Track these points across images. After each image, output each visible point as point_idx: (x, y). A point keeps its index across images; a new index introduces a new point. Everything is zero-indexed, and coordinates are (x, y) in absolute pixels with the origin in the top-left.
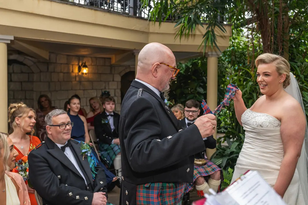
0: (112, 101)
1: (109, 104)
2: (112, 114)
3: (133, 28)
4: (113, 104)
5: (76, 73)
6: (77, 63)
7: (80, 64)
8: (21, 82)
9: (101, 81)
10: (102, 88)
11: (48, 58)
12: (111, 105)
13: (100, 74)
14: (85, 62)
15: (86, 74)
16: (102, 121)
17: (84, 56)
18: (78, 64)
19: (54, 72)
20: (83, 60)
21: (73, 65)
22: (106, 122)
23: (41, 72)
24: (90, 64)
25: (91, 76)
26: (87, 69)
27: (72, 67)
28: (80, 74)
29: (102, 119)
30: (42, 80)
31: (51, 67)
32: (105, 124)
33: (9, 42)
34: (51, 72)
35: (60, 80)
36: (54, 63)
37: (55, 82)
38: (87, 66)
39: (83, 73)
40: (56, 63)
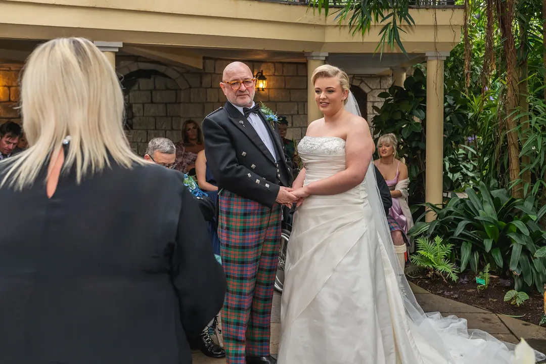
3: (297, 21)
8: (166, 104)
9: (291, 101)
10: (292, 113)
11: (201, 67)
13: (290, 89)
14: (262, 71)
15: (263, 89)
17: (261, 62)
19: (211, 87)
20: (259, 68)
23: (190, 87)
24: (271, 74)
25: (273, 94)
26: (264, 81)
30: (192, 101)
31: (206, 80)
33: (117, 50)
34: (207, 88)
35: (221, 101)
36: (211, 74)
37: (213, 103)
38: (266, 77)
39: (258, 88)
40: (214, 73)
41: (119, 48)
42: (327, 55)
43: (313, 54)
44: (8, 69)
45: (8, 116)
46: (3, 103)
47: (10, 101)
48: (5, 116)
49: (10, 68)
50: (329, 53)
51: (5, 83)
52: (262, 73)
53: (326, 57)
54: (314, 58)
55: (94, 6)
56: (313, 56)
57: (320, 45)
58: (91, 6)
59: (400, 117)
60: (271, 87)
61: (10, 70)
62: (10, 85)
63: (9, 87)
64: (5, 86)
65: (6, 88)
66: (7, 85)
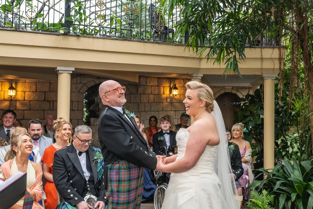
0: (166, 121)
1: (164, 123)
2: (169, 132)
3: (183, 55)
4: (167, 123)
5: (167, 95)
6: (168, 85)
7: (172, 86)
11: (137, 81)
12: (165, 124)
14: (175, 84)
15: (176, 95)
16: (159, 138)
17: (175, 79)
18: (170, 86)
19: (144, 94)
20: (174, 82)
21: (164, 87)
22: (162, 139)
23: (131, 94)
24: (182, 86)
25: (182, 98)
26: (177, 90)
27: (164, 89)
28: (171, 95)
29: (159, 136)
30: (132, 102)
31: (141, 90)
32: (160, 141)
33: (71, 72)
34: (141, 94)
35: (150, 102)
36: (144, 86)
37: (145, 103)
38: (178, 88)
39: (173, 94)
40: (146, 85)
41: (73, 71)
42: (202, 76)
43: (194, 75)
44: (24, 81)
45: (23, 109)
46: (21, 101)
47: (24, 100)
48: (21, 109)
49: (26, 81)
50: (203, 75)
51: (22, 90)
52: (175, 85)
53: (202, 77)
54: (194, 78)
55: (57, 46)
56: (194, 77)
57: (198, 70)
58: (55, 46)
59: (249, 114)
60: (181, 94)
61: (25, 82)
62: (25, 91)
63: (24, 92)
64: (22, 91)
65: (23, 92)
66: (23, 90)
